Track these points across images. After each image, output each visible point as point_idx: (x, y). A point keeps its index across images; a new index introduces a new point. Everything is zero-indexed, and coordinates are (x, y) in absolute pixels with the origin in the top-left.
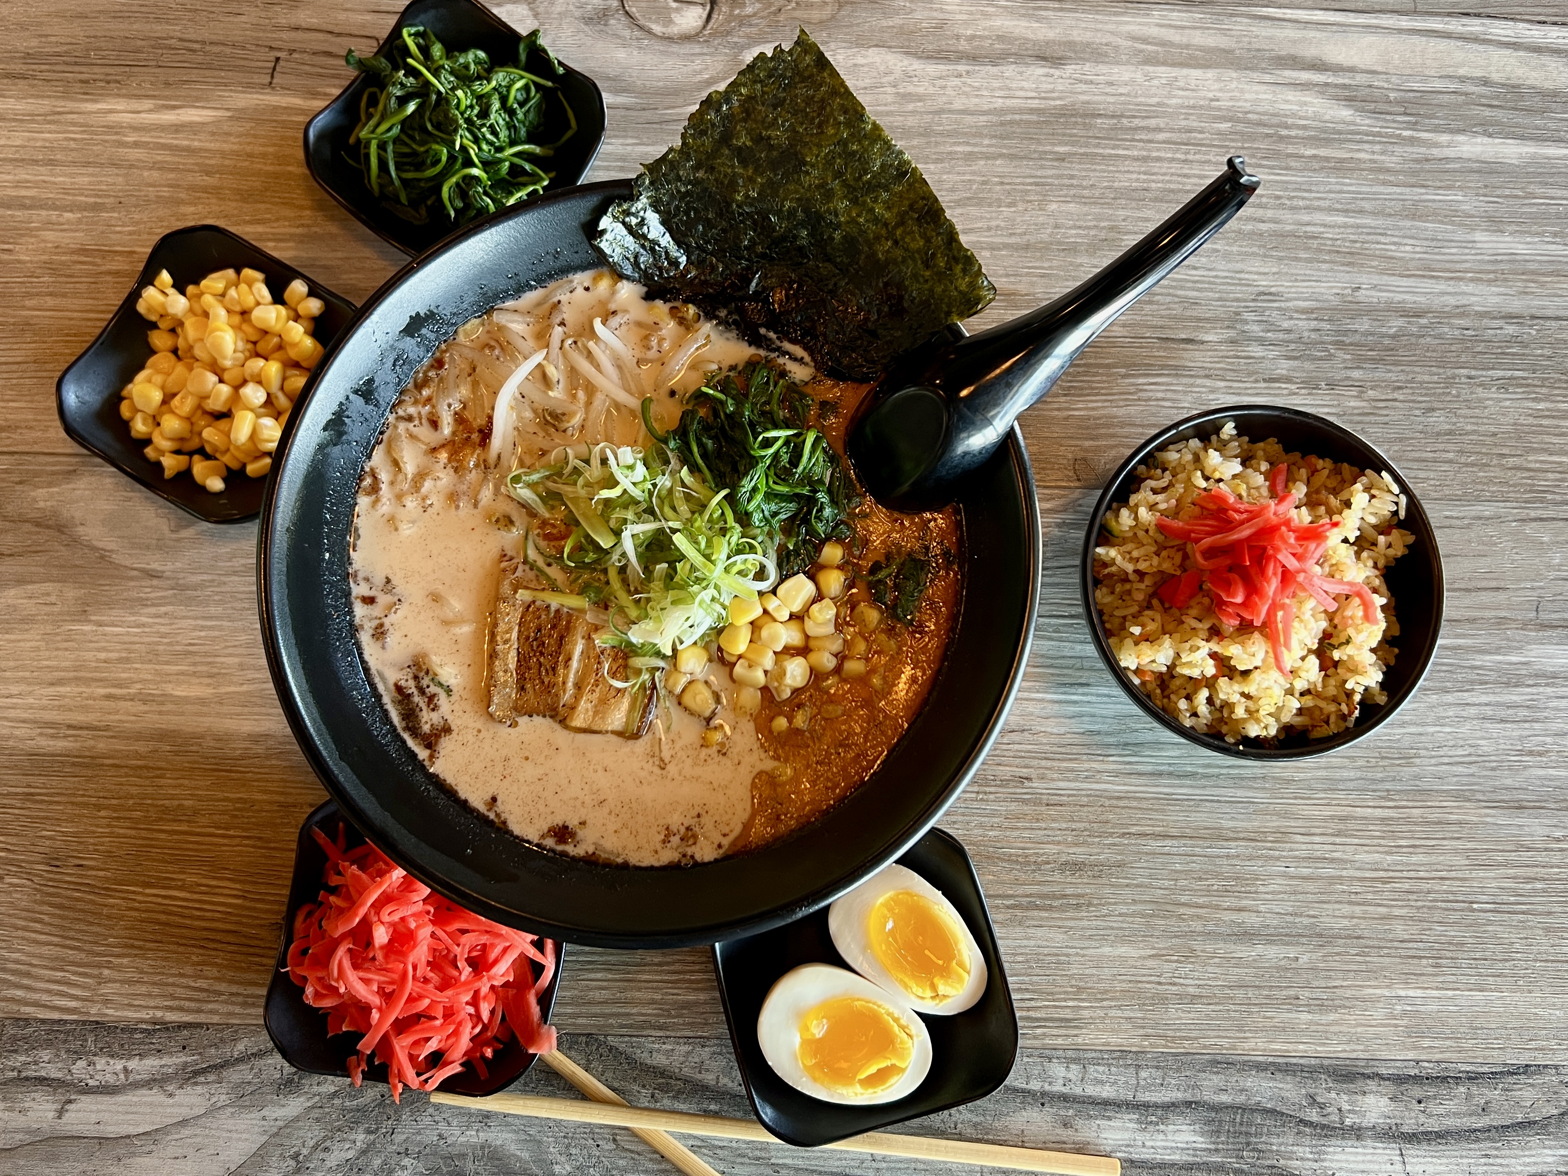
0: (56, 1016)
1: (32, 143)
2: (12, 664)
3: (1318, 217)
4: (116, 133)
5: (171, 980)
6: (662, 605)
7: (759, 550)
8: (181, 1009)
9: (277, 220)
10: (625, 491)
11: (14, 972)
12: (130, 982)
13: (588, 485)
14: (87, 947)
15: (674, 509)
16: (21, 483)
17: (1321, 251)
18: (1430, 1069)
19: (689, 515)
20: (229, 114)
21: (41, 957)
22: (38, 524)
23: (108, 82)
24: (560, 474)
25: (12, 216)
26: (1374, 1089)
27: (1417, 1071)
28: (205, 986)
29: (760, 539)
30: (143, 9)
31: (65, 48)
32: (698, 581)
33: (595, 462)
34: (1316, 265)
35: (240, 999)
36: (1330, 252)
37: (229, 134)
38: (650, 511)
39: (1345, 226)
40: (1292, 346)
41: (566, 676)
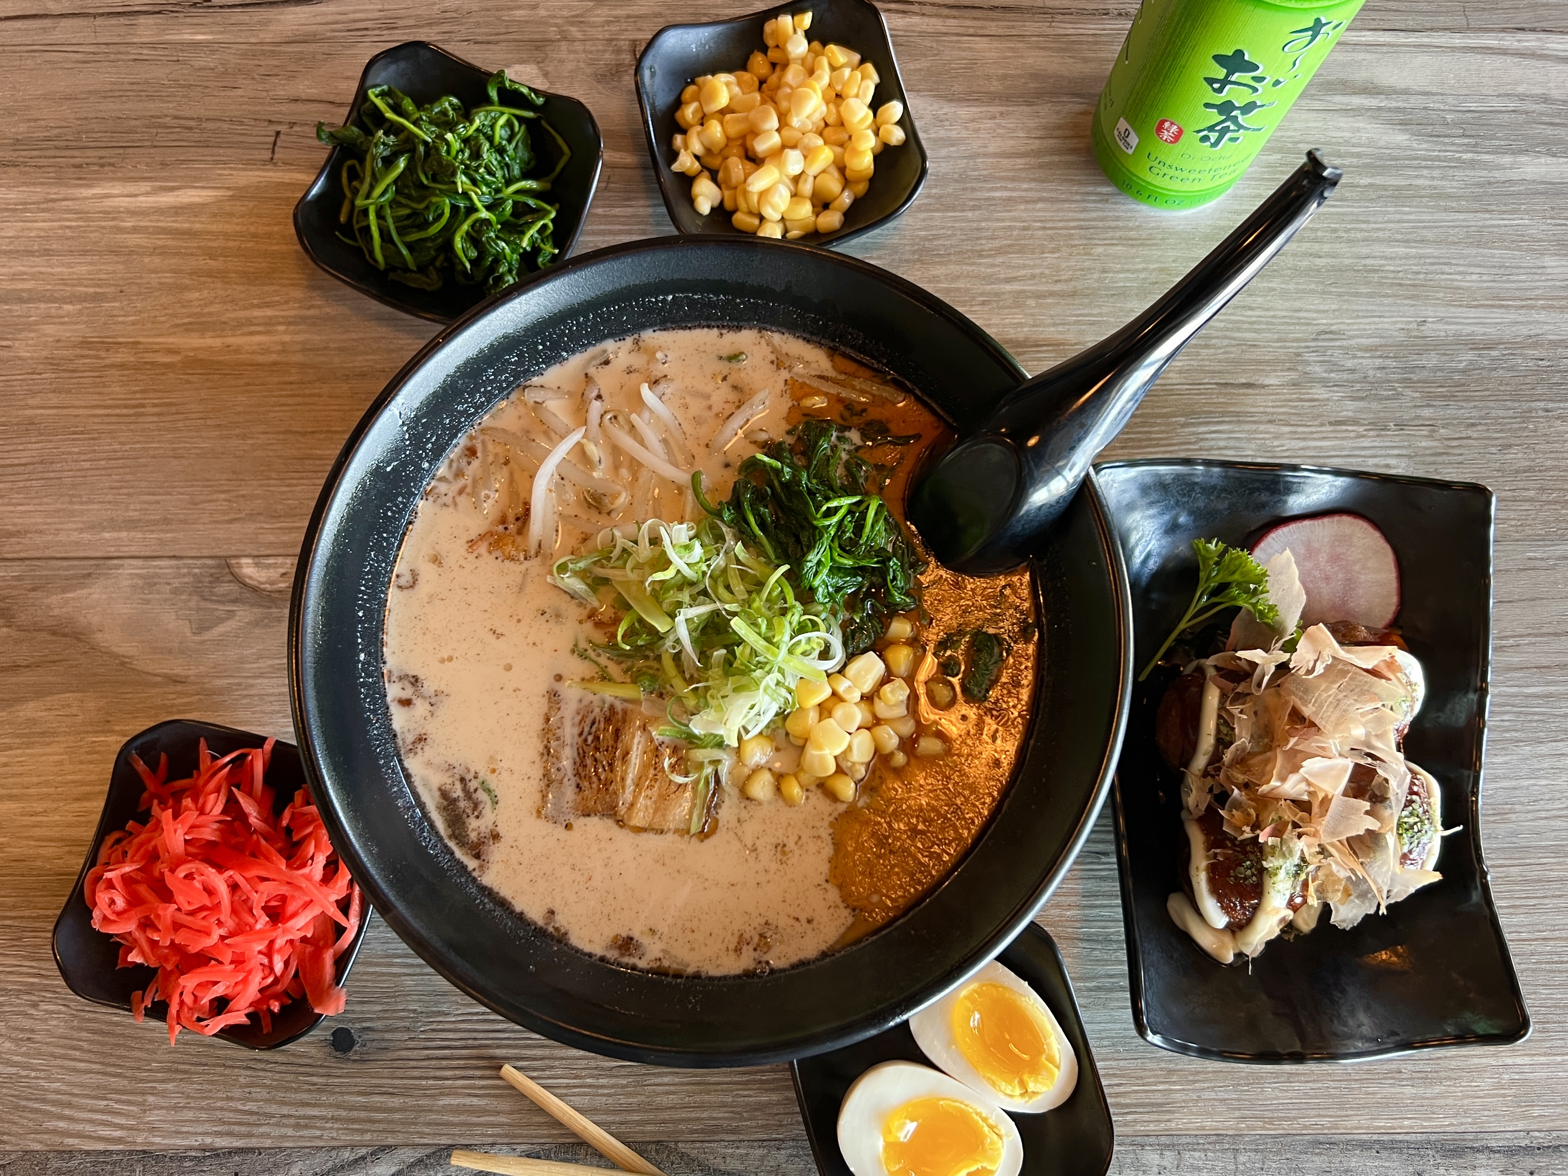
0: (101, 1147)
1: (26, 233)
2: (35, 780)
3: (1378, 249)
4: (114, 219)
5: (219, 1104)
6: (722, 693)
7: (822, 626)
8: (231, 1134)
9: (287, 302)
10: (678, 571)
11: (54, 1103)
12: (176, 1108)
13: (638, 566)
14: (129, 1073)
15: (728, 587)
16: (33, 590)
17: (1381, 284)
18: (1541, 1138)
19: (746, 596)
20: (231, 193)
21: (82, 1085)
22: (54, 633)
23: (102, 166)
24: (609, 559)
25: (10, 311)
26: (1484, 1162)
27: (1527, 1142)
28: (255, 1109)
29: (823, 616)
30: (135, 87)
31: (57, 131)
32: (760, 665)
33: (644, 542)
34: (1378, 300)
35: (292, 1121)
36: (1392, 285)
37: (231, 215)
38: (704, 593)
39: (1407, 257)
40: (1358, 386)
41: (626, 772)
